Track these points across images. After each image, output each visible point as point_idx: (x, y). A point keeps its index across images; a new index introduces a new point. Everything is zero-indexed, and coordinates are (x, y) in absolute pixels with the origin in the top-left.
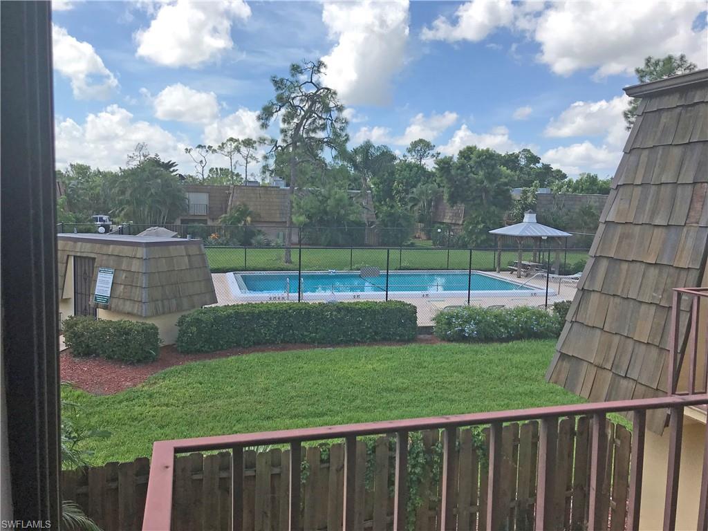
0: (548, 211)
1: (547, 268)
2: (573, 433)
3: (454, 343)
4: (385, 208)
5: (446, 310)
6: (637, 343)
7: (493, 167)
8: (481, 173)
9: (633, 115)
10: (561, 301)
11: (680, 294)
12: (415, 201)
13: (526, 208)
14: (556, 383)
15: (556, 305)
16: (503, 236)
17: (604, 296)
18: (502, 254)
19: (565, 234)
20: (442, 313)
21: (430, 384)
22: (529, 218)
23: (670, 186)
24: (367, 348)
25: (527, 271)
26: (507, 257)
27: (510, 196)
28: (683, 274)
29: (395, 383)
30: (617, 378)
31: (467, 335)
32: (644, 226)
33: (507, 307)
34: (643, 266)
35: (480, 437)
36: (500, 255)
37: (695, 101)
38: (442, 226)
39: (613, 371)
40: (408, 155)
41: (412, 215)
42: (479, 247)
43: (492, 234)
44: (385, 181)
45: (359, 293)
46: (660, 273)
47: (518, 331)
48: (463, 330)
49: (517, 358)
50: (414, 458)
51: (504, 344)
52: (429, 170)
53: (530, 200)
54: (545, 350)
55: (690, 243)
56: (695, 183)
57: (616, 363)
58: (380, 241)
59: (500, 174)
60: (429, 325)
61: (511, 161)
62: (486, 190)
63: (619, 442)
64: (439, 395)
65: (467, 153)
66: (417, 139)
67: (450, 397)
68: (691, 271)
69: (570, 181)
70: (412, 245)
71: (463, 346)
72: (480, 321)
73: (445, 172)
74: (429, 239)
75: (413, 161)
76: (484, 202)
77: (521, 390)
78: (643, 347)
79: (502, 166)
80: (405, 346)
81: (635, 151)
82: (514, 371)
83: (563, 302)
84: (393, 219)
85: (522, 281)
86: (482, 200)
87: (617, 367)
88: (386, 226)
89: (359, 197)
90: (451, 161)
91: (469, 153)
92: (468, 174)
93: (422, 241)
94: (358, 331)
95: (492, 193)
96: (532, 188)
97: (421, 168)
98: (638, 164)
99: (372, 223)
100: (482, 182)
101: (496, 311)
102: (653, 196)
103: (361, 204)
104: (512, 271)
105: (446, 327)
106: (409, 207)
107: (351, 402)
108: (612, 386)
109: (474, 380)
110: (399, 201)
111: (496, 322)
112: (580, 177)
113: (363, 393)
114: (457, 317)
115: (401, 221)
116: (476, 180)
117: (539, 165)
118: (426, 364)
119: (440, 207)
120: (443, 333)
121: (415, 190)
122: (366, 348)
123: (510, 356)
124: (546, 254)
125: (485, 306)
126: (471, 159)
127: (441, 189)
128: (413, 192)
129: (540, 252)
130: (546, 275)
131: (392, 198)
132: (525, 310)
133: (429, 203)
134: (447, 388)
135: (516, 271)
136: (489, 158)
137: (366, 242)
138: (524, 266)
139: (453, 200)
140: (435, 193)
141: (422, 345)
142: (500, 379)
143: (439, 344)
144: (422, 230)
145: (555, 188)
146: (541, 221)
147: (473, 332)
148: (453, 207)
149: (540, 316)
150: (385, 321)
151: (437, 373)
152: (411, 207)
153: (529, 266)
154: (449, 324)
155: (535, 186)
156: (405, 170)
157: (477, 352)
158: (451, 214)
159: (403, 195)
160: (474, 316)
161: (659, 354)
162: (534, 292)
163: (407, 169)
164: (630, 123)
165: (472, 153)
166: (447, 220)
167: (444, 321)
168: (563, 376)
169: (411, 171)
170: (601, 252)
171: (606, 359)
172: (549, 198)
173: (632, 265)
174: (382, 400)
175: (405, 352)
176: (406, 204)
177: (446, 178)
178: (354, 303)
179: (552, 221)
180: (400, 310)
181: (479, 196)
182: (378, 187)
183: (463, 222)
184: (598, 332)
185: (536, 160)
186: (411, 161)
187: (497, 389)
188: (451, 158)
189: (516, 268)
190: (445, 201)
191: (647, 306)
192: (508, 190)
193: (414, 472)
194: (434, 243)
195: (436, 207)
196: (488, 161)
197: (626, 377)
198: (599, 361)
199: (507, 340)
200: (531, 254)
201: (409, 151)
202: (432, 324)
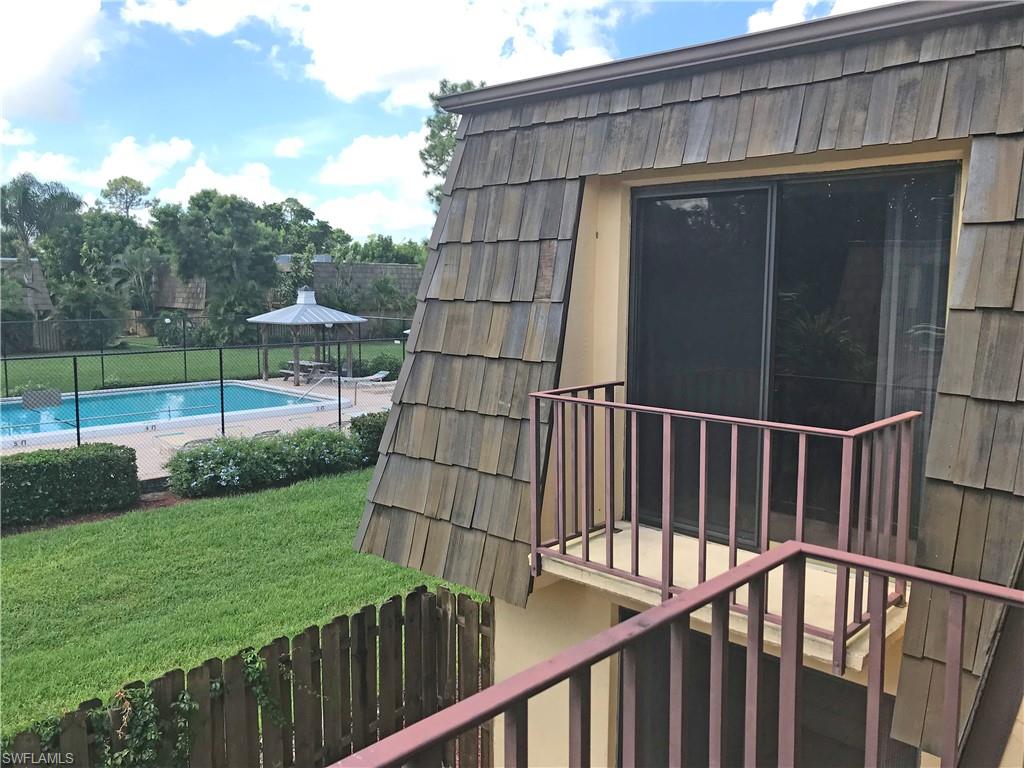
0: (331, 287)
1: (336, 368)
2: (400, 621)
3: (204, 500)
4: (68, 287)
5: (186, 449)
6: (483, 477)
7: (246, 223)
8: (227, 231)
9: (431, 156)
10: (359, 414)
11: (538, 400)
12: (123, 275)
13: (299, 283)
14: (370, 552)
15: (354, 422)
16: (268, 326)
17: (432, 410)
18: (270, 352)
19: (357, 319)
20: (180, 456)
21: (168, 574)
22: (304, 297)
23: (509, 245)
24: (46, 532)
25: (308, 375)
26: (278, 356)
27: (275, 266)
28: (536, 370)
29: (104, 585)
30: (460, 532)
31: (224, 484)
32: (479, 303)
33: (284, 432)
34: (483, 363)
35: (257, 665)
36: (266, 354)
37: (534, 122)
38: (172, 314)
39: (453, 521)
40: (106, 201)
41: (118, 297)
42: (233, 344)
43: (252, 323)
44: (65, 242)
45: (28, 436)
46: (506, 370)
47: (302, 466)
48: (217, 477)
49: (303, 508)
50: (139, 736)
51: (283, 490)
52: (144, 226)
53: (303, 272)
54: (343, 489)
55: (541, 326)
56: (541, 240)
57: (456, 509)
58: (64, 342)
59: (257, 234)
60: (159, 476)
61: (272, 214)
62: (239, 259)
63: (462, 620)
64: (183, 589)
65: (203, 201)
66: (118, 177)
67: (202, 590)
68: (545, 365)
69: (357, 245)
70: (123, 346)
71: (217, 502)
72: (243, 460)
73: (168, 230)
74: (151, 335)
75: (113, 211)
76: (237, 275)
77: (313, 556)
78: (491, 481)
79: (259, 222)
80: (119, 517)
81: (458, 192)
82: (301, 529)
83: (363, 416)
84: (84, 306)
85: (302, 390)
86: (232, 271)
87: (459, 515)
88: (72, 316)
89: (14, 269)
90: (178, 212)
91: (207, 200)
92: (207, 232)
93: (140, 338)
94: (24, 505)
95: (247, 263)
96: (305, 255)
97: (129, 224)
98: (465, 211)
99: (47, 313)
100: (230, 245)
101: (267, 441)
102: (488, 261)
103: (21, 282)
104: (286, 376)
105: (188, 476)
106: (112, 285)
107: (16, 634)
108: (453, 544)
109: (240, 554)
110: (94, 276)
111: (269, 458)
112: (368, 241)
113: (41, 614)
114: (206, 458)
115: (101, 308)
116: (222, 244)
117: (313, 223)
118: (157, 542)
119: (167, 284)
120: (185, 486)
121: (120, 257)
122: (43, 532)
123: (293, 506)
124: (334, 349)
125: (249, 435)
126: (209, 209)
127: (165, 256)
128: (117, 261)
129: (324, 345)
130: (336, 378)
131: (81, 270)
132: (310, 433)
133: (148, 278)
134: (197, 575)
135: (293, 375)
136: (237, 210)
137: (36, 344)
138: (304, 368)
139: (187, 271)
140: (155, 261)
141: (151, 510)
142: (280, 544)
143: (178, 504)
144: (140, 320)
145: (337, 255)
146: (323, 301)
147: (233, 478)
148: (187, 283)
149: (333, 440)
150: (78, 481)
151: (178, 554)
152: (116, 285)
153: (311, 367)
154: (193, 469)
155: (310, 251)
156: (101, 225)
157: (241, 508)
158: (185, 295)
159: (100, 266)
160: (232, 453)
161: (513, 490)
162: (320, 404)
163: (105, 223)
164: (428, 166)
165: (211, 201)
166: (179, 304)
167: (186, 466)
168: (381, 541)
169: (111, 226)
170: (423, 346)
171: (442, 506)
172: (331, 269)
173: (468, 362)
174: (80, 620)
175: (119, 529)
176: (106, 280)
177: (173, 239)
178: (12, 457)
179: (337, 302)
180: (104, 459)
181: (227, 267)
182: (53, 253)
183: (206, 305)
184: (428, 465)
185: (308, 215)
186: (109, 210)
187: (277, 561)
188: (177, 208)
189: (292, 372)
190: (173, 275)
191: (493, 420)
192: (271, 257)
193: (141, 760)
194: (160, 341)
195: (160, 284)
196: (237, 214)
197: (471, 528)
198: (431, 510)
199: (286, 483)
200: (312, 349)
201: (106, 195)
202: (165, 473)
